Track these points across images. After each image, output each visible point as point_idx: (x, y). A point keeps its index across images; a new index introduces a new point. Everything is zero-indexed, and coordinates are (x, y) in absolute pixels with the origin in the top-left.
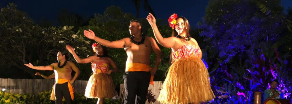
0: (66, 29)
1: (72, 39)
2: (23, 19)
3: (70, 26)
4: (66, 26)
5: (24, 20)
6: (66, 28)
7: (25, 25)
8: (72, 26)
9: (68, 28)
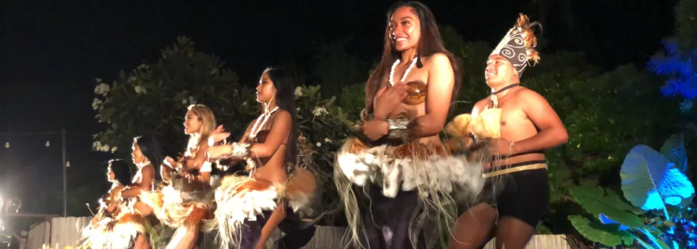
0: (300, 94)
1: (314, 118)
2: (212, 73)
3: (310, 86)
4: (302, 86)
5: (214, 76)
6: (302, 91)
7: (212, 89)
8: (315, 86)
9: (307, 92)
